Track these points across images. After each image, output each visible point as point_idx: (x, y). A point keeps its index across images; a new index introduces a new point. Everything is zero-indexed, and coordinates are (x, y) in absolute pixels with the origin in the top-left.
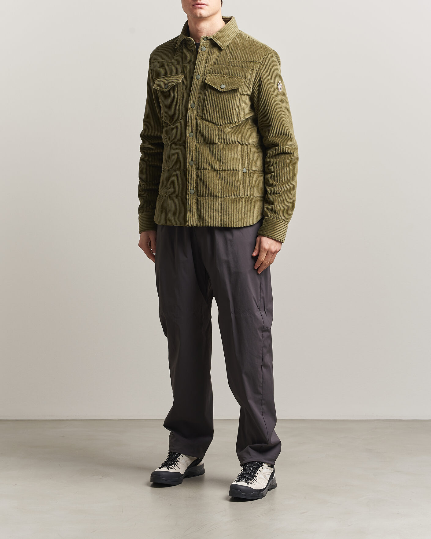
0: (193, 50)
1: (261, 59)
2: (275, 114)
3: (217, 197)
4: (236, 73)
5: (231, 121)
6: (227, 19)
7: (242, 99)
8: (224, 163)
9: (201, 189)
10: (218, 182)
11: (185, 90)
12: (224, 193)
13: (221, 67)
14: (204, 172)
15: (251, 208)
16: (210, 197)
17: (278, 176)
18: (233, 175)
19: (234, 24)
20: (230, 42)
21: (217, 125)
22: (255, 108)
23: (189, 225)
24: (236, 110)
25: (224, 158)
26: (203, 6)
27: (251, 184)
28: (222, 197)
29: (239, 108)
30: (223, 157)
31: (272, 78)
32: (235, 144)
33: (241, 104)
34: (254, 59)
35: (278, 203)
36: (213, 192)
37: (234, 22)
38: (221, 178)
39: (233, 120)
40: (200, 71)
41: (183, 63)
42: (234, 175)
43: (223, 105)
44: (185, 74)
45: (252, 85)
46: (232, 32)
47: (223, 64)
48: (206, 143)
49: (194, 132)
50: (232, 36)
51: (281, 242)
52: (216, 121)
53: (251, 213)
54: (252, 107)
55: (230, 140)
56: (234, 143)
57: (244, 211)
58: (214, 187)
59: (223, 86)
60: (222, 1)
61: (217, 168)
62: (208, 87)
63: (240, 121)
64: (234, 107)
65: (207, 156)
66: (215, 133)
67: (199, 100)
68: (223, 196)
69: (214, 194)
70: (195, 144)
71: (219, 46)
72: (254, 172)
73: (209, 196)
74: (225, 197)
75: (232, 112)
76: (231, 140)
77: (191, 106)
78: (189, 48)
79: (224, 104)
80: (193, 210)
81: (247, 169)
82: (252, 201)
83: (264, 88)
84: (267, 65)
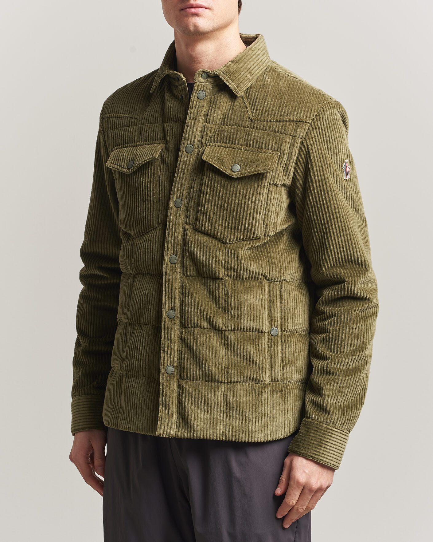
0: (182, 97)
1: (312, 116)
2: (336, 224)
3: (218, 382)
4: (263, 143)
5: (250, 235)
6: (249, 38)
7: (273, 193)
8: (235, 316)
9: (187, 366)
10: (221, 352)
11: (166, 172)
12: (233, 374)
13: (234, 131)
14: (196, 333)
15: (284, 406)
16: (206, 381)
17: (335, 340)
18: (250, 340)
19: (261, 49)
20: (253, 82)
21: (223, 243)
22: (297, 210)
23: (160, 434)
24: (260, 214)
25: (235, 307)
26: (200, 9)
27: (284, 358)
28: (228, 383)
29: (267, 211)
30: (233, 305)
31: (333, 154)
32: (258, 279)
33: (272, 202)
34: (298, 116)
35: (331, 393)
36: (210, 372)
37: (262, 45)
38: (228, 345)
39: (254, 234)
40: (193, 136)
41: (163, 122)
42: (254, 341)
43: (235, 203)
44: (167, 142)
45: (292, 166)
46: (256, 64)
47: (239, 125)
48: (201, 277)
49: (179, 254)
50: (258, 71)
51: (331, 469)
52: (221, 234)
53: (283, 414)
54: (292, 209)
55: (247, 273)
56: (255, 277)
57: (269, 411)
58: (214, 362)
59: (237, 168)
60: (240, 2)
61: (221, 326)
62: (207, 169)
63: (268, 236)
64: (256, 208)
65: (202, 302)
66: (217, 258)
67: (190, 194)
68: (229, 381)
69: (213, 376)
70: (181, 278)
71: (231, 90)
72: (293, 333)
73: (203, 379)
74: (234, 382)
75: (253, 218)
76: (250, 272)
77: (174, 203)
78: (176, 93)
79: (237, 202)
80: (171, 406)
81: (279, 328)
82: (285, 392)
83: (316, 173)
84: (323, 128)
